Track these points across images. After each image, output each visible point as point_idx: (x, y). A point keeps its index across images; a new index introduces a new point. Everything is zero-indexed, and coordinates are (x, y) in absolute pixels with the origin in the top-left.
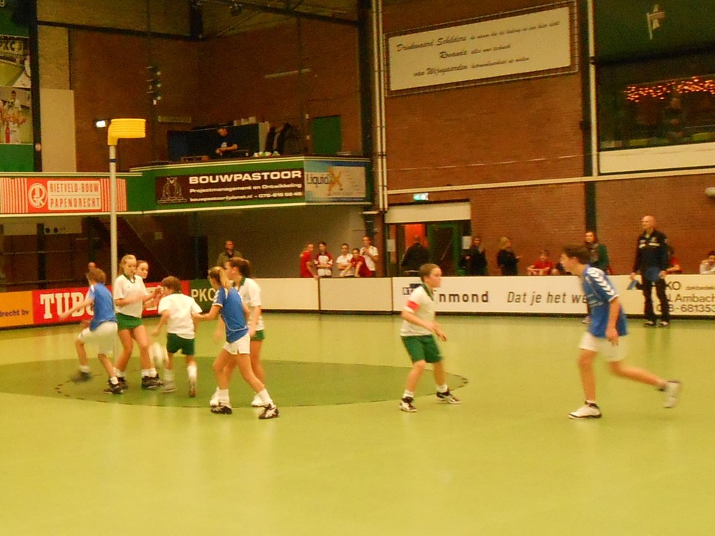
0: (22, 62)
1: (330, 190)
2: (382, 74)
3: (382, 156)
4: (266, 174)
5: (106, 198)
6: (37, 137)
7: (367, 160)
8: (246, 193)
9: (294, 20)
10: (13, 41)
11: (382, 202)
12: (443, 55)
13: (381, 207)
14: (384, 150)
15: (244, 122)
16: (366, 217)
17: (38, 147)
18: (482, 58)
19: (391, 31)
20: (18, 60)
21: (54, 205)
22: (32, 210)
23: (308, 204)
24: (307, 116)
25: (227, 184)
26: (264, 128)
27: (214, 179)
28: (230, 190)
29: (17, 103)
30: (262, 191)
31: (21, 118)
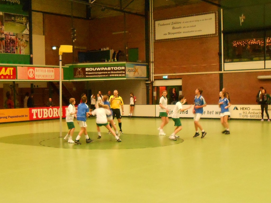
0: (26, 25)
1: (134, 74)
2: (153, 33)
3: (152, 62)
4: (112, 68)
5: (57, 75)
6: (31, 52)
7: (147, 64)
8: (106, 74)
9: (123, 14)
10: (23, 17)
11: (152, 78)
12: (173, 28)
13: (152, 80)
14: (153, 60)
15: (105, 49)
16: (147, 84)
17: (31, 56)
18: (186, 30)
19: (156, 19)
20: (24, 24)
21: (37, 77)
22: (29, 78)
23: (127, 79)
24: (127, 48)
25: (99, 71)
26: (112, 52)
27: (94, 69)
28: (100, 73)
29: (24, 39)
30: (111, 74)
31: (25, 45)
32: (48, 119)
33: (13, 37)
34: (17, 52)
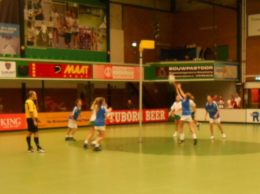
0: (103, 18)
1: (224, 74)
2: (245, 30)
3: (244, 62)
4: (199, 68)
5: (137, 74)
6: (108, 49)
7: (238, 63)
8: (191, 74)
9: (212, 7)
10: (99, 9)
13: (243, 82)
14: (245, 59)
15: (191, 46)
16: (237, 86)
17: (109, 53)
19: (249, 13)
20: (101, 17)
21: (115, 77)
22: (106, 78)
23: (215, 80)
24: (216, 45)
25: (184, 71)
27: (179, 68)
28: (185, 73)
29: (101, 34)
30: (197, 74)
31: (102, 40)
32: (127, 124)
33: (89, 32)
34: (93, 49)
